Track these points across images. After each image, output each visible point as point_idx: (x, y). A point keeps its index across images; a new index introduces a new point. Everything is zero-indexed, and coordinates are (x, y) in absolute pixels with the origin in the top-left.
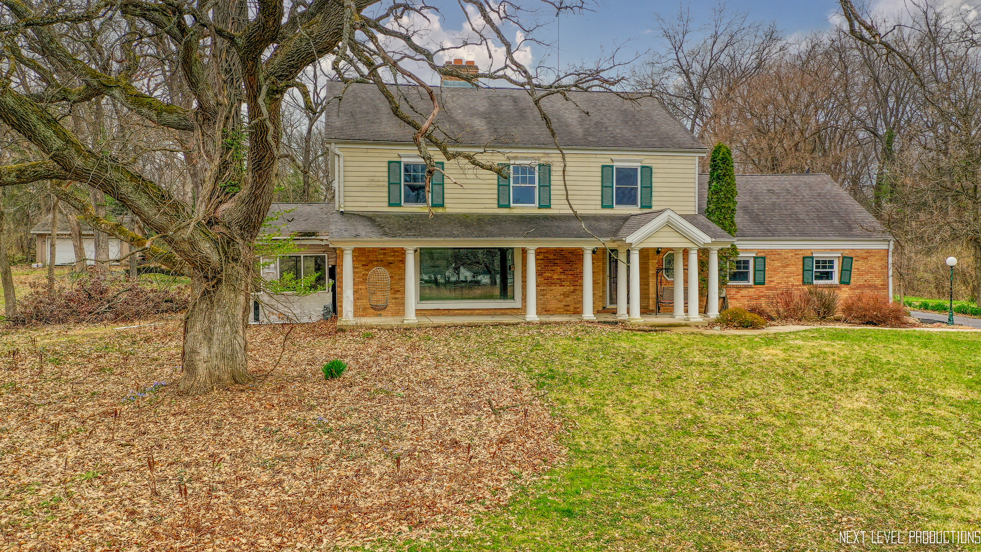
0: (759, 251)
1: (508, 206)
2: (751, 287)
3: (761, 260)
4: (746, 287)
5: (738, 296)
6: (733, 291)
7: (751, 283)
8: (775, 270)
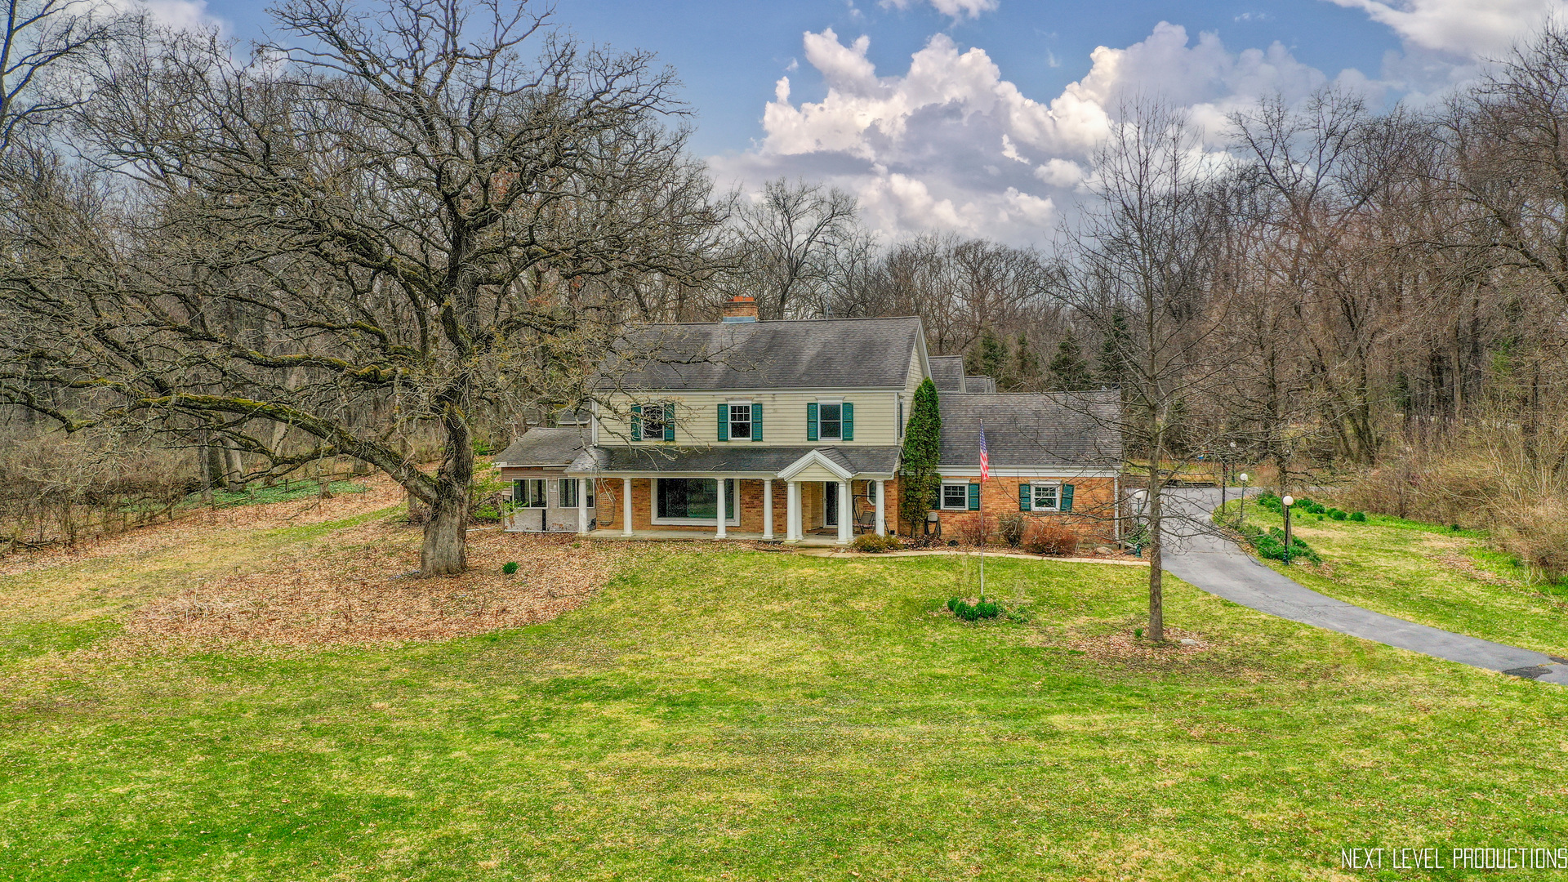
0: (972, 478)
1: (726, 440)
2: (965, 512)
3: (976, 487)
4: (960, 512)
5: (953, 520)
6: (947, 516)
7: (967, 508)
8: (990, 496)
